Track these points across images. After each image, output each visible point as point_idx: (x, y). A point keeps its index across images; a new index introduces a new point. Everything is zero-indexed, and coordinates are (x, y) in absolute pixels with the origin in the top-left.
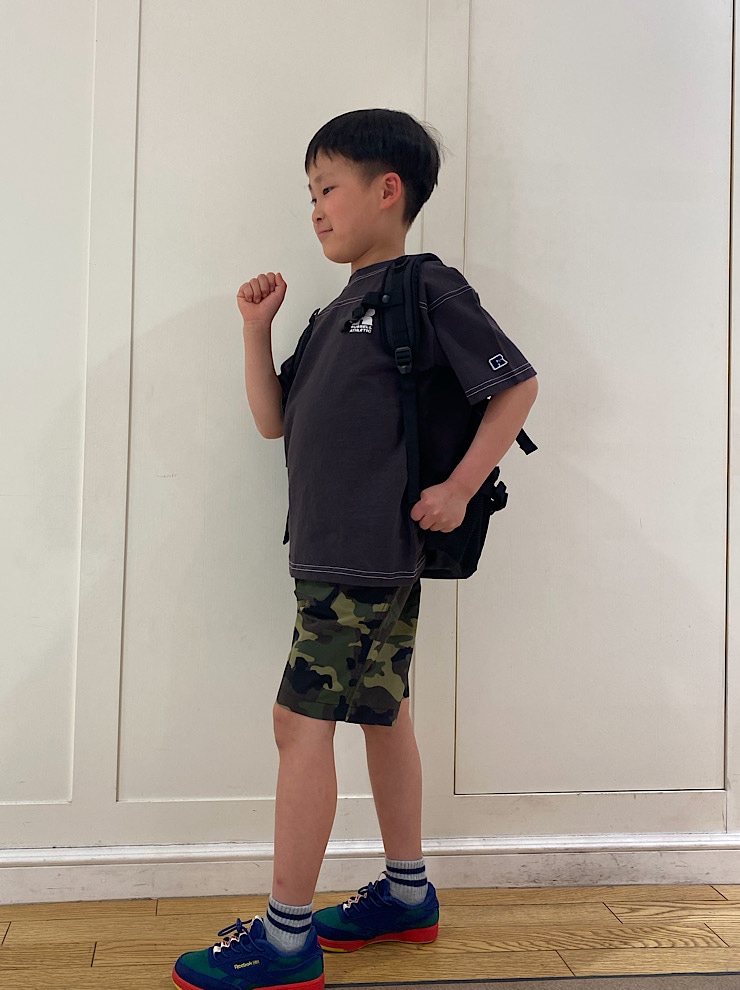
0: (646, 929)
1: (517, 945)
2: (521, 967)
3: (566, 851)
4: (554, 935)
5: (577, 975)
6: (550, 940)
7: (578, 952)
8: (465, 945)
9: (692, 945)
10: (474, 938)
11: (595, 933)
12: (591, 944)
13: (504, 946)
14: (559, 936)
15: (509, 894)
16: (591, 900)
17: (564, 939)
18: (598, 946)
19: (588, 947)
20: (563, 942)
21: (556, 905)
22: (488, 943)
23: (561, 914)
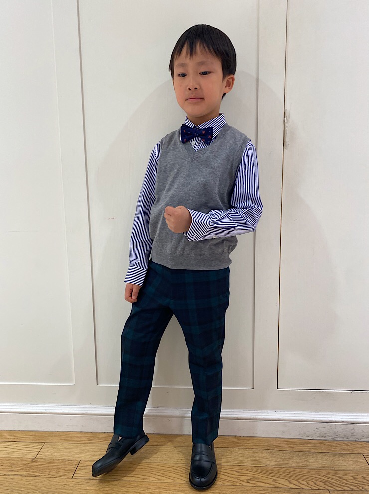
1: (305, 483)
3: (343, 422)
4: (329, 478)
6: (328, 481)
8: (275, 481)
10: (281, 476)
11: (354, 478)
12: (351, 487)
13: (298, 483)
14: (332, 478)
15: (307, 444)
16: (355, 452)
17: (334, 481)
18: (355, 488)
19: (349, 489)
20: (334, 484)
21: (334, 454)
22: (289, 481)
23: (336, 461)
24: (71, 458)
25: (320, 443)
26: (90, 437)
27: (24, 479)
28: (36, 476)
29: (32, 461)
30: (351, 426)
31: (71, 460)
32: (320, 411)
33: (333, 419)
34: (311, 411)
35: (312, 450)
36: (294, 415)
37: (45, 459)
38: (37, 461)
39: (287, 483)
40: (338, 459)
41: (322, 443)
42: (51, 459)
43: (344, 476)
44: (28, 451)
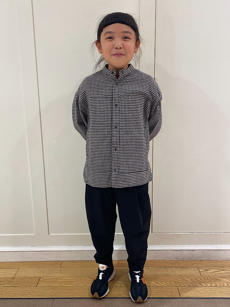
0: (209, 278)
1: (165, 283)
2: (164, 293)
3: (187, 250)
4: (178, 280)
5: (181, 297)
6: (177, 282)
7: (184, 288)
8: (149, 283)
9: (222, 286)
10: (152, 280)
11: (192, 280)
12: (189, 284)
13: (161, 284)
14: (180, 280)
15: (168, 263)
16: (194, 266)
17: (181, 282)
18: (191, 285)
19: (188, 285)
20: (180, 283)
21: (182, 267)
22: (156, 283)
23: (183, 271)
24: (35, 276)
25: (175, 262)
26: (45, 264)
27: (9, 289)
28: (15, 287)
29: (12, 279)
30: (192, 252)
31: (35, 277)
32: (176, 245)
33: (182, 249)
34: (170, 245)
35: (171, 266)
36: (161, 247)
37: (20, 277)
38: (15, 279)
39: (155, 284)
40: (184, 270)
41: (176, 262)
42: (23, 277)
43: (186, 279)
44: (10, 273)
